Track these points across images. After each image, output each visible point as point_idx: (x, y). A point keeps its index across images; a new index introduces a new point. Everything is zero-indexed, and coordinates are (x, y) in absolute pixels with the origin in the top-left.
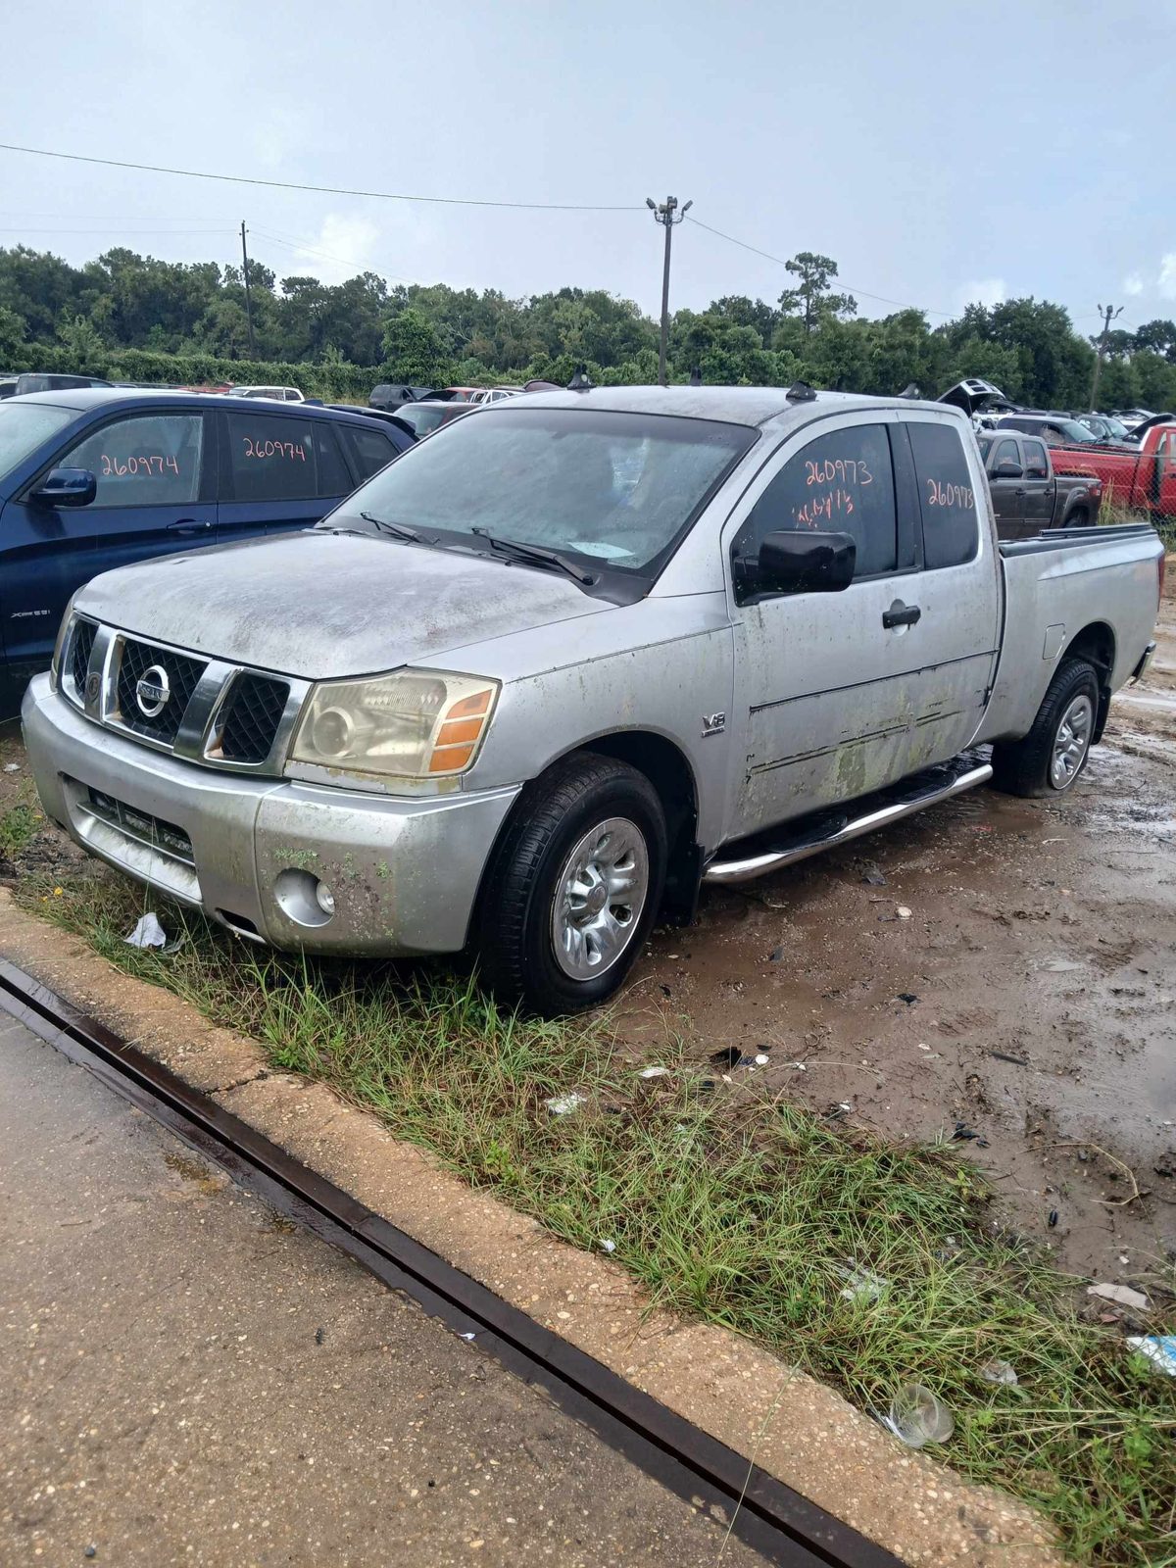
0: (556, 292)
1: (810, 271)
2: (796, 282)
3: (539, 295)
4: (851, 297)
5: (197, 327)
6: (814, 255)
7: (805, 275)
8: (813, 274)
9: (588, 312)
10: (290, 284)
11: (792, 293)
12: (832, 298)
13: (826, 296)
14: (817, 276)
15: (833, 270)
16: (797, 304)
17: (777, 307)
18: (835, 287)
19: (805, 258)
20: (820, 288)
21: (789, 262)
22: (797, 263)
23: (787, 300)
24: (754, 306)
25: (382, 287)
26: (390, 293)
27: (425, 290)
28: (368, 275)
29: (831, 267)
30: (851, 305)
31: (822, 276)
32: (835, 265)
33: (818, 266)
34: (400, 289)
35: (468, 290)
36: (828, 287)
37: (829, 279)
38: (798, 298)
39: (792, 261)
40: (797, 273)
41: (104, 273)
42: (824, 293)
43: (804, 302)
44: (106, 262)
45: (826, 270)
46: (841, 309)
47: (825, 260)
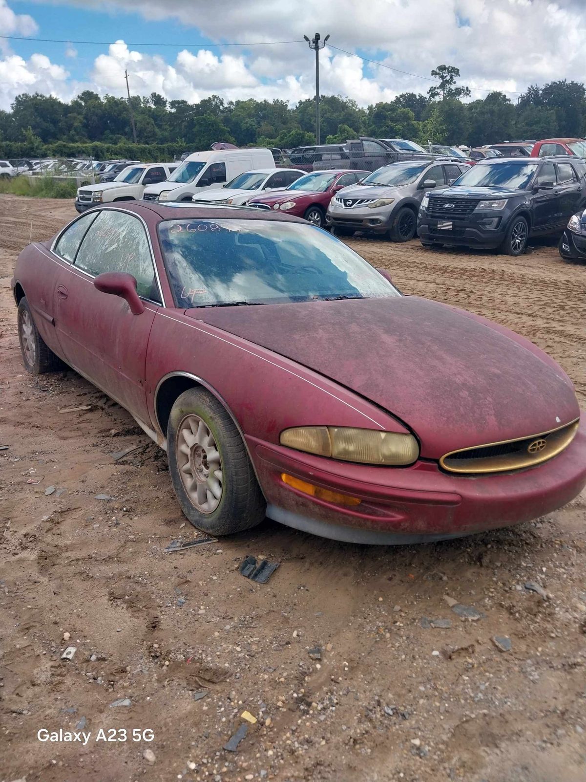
1: (445, 75)
3: (303, 100)
4: (467, 88)
5: (127, 129)
6: (447, 66)
8: (446, 77)
9: (326, 107)
10: (173, 104)
11: (435, 88)
13: (453, 88)
14: (448, 78)
15: (457, 74)
16: (438, 94)
17: (428, 96)
19: (442, 68)
20: (451, 84)
21: (433, 71)
22: (438, 71)
24: (418, 97)
25: (222, 103)
27: (243, 102)
31: (451, 77)
32: (458, 70)
33: (449, 72)
35: (265, 101)
36: (455, 83)
39: (435, 70)
40: (438, 76)
41: (81, 104)
43: (441, 93)
44: (81, 99)
45: (453, 74)
46: (462, 95)
47: (453, 68)
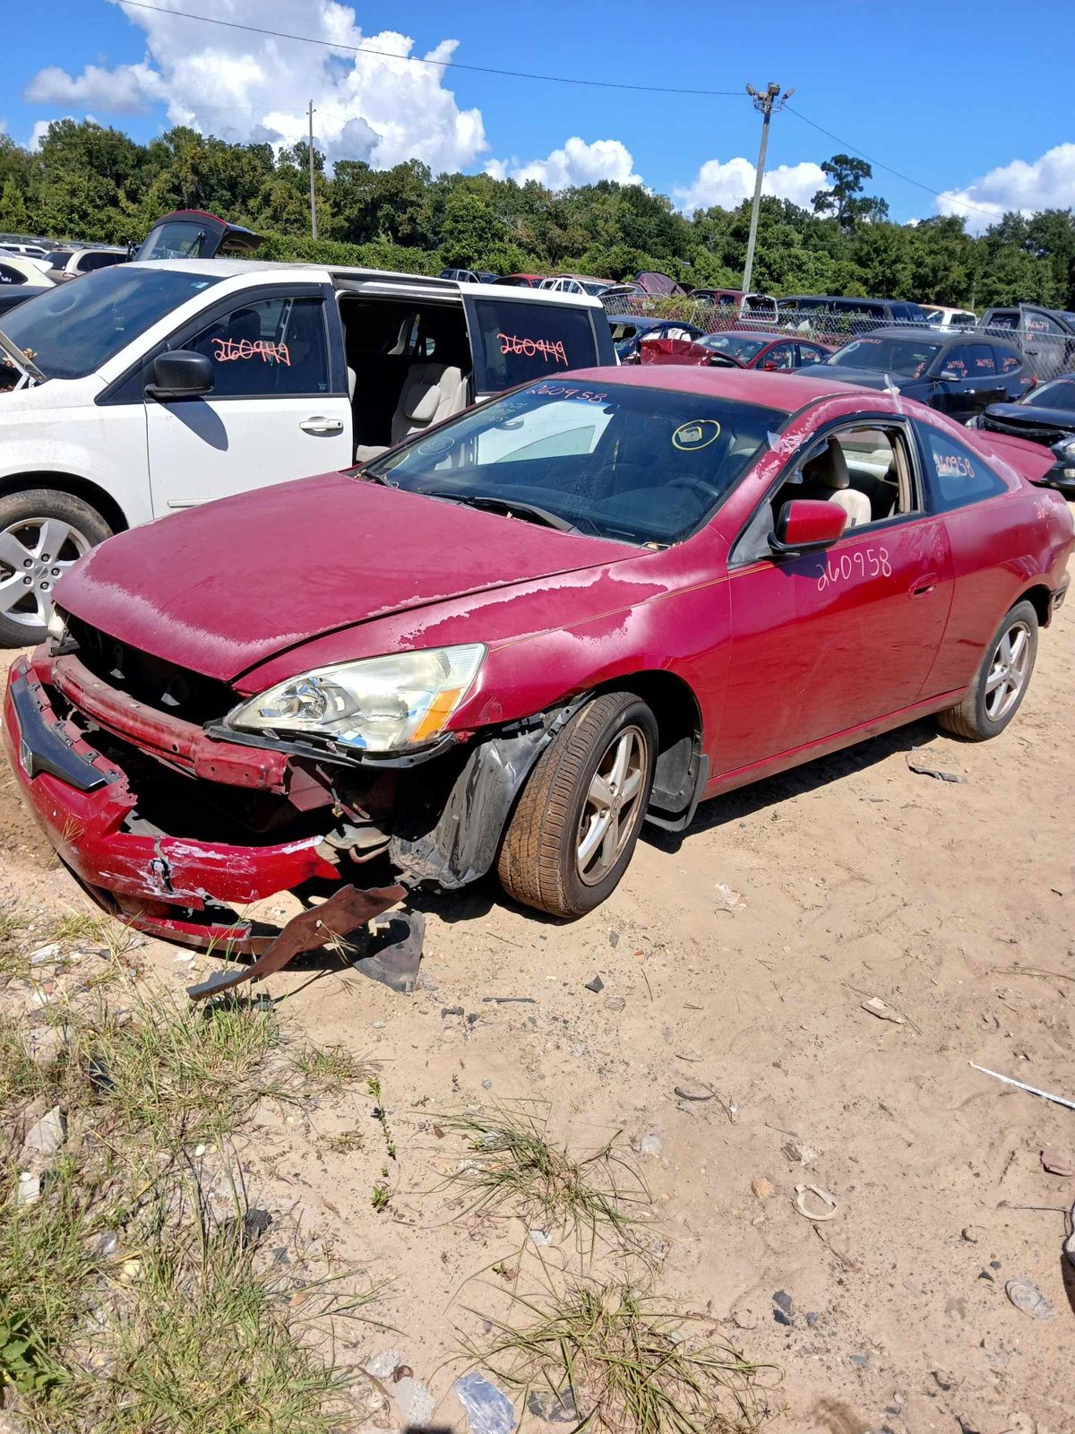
0: (594, 184)
1: (844, 173)
2: (830, 183)
3: (578, 187)
4: (882, 200)
5: (252, 203)
6: (850, 157)
7: (839, 176)
8: (847, 175)
9: (626, 205)
10: (341, 167)
11: (827, 194)
12: (864, 200)
13: (858, 198)
15: (867, 173)
16: (830, 205)
17: (811, 209)
18: (869, 189)
19: (841, 160)
20: (853, 189)
21: (825, 163)
22: (833, 164)
23: (820, 201)
24: (783, 205)
25: (427, 174)
26: (434, 179)
27: (469, 178)
28: (414, 162)
29: (865, 170)
30: (882, 206)
31: (857, 178)
32: (869, 167)
33: (853, 168)
34: (444, 177)
35: (510, 180)
36: (861, 189)
37: (863, 181)
38: (831, 199)
39: (828, 162)
40: (832, 174)
41: (167, 150)
42: (857, 195)
43: (837, 203)
44: (171, 140)
45: (860, 172)
46: (873, 212)
47: (860, 162)
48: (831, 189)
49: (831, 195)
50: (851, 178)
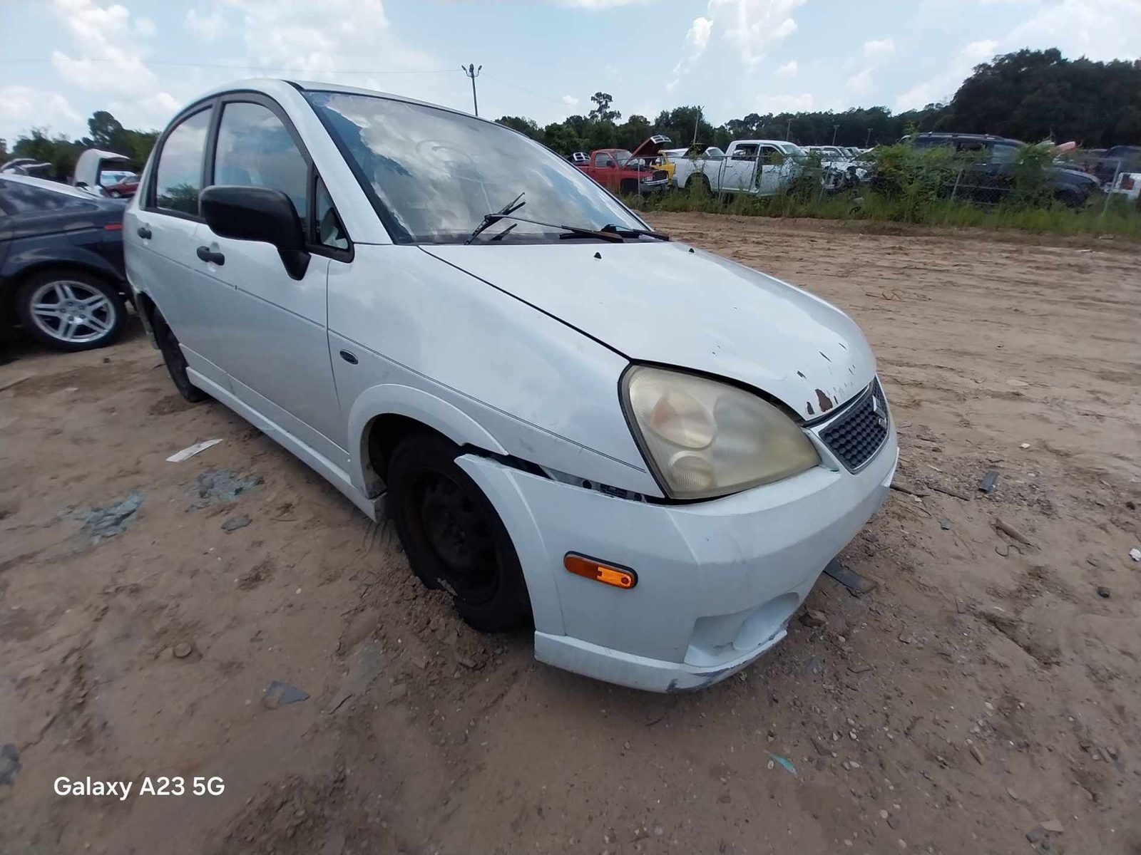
1: (601, 100)
2: (596, 106)
4: (618, 112)
6: (602, 93)
7: (600, 103)
11: (594, 112)
12: (610, 112)
13: (608, 112)
15: (611, 100)
16: (597, 116)
17: (589, 118)
18: (612, 107)
20: (606, 108)
22: (596, 97)
23: (594, 114)
30: (616, 115)
31: (606, 103)
32: (612, 97)
33: (604, 98)
36: (609, 108)
37: (609, 104)
38: (597, 114)
39: (594, 96)
40: (596, 102)
42: (608, 111)
43: (600, 115)
45: (608, 100)
46: (615, 118)
47: (608, 95)
48: (597, 109)
49: (597, 111)
50: (604, 103)
